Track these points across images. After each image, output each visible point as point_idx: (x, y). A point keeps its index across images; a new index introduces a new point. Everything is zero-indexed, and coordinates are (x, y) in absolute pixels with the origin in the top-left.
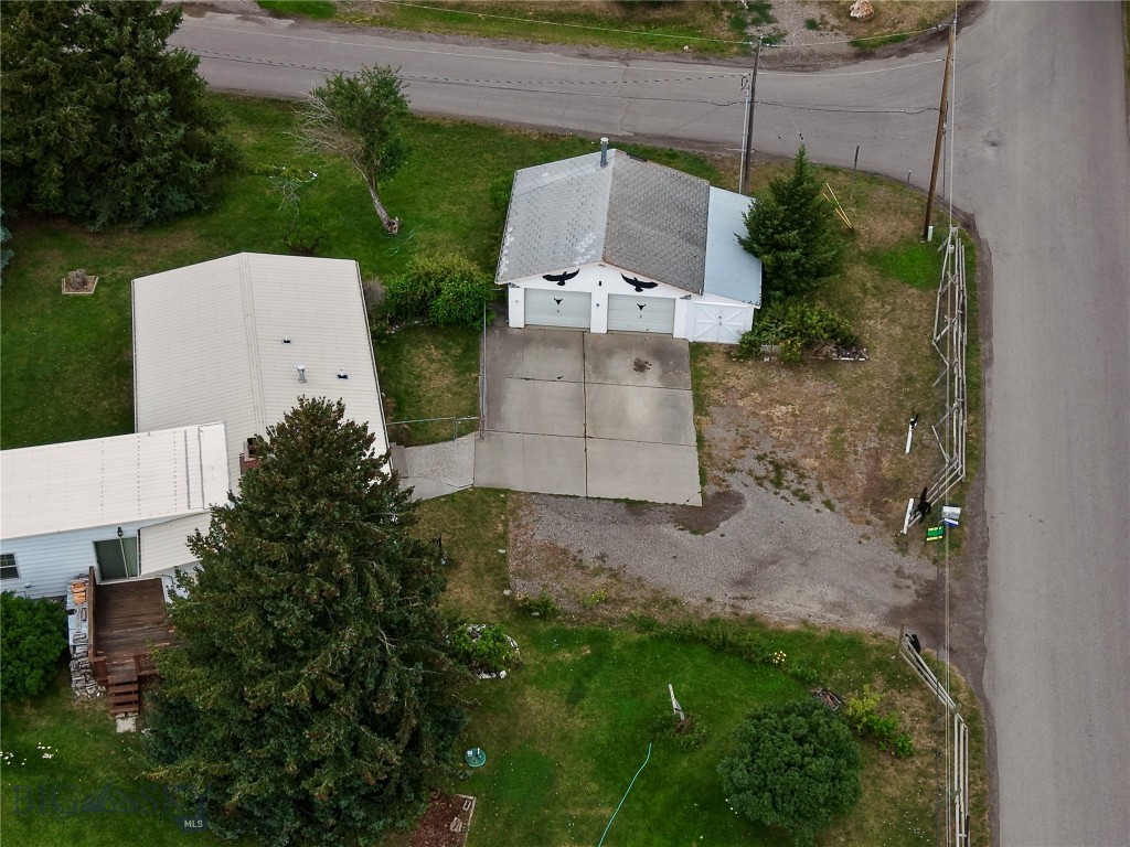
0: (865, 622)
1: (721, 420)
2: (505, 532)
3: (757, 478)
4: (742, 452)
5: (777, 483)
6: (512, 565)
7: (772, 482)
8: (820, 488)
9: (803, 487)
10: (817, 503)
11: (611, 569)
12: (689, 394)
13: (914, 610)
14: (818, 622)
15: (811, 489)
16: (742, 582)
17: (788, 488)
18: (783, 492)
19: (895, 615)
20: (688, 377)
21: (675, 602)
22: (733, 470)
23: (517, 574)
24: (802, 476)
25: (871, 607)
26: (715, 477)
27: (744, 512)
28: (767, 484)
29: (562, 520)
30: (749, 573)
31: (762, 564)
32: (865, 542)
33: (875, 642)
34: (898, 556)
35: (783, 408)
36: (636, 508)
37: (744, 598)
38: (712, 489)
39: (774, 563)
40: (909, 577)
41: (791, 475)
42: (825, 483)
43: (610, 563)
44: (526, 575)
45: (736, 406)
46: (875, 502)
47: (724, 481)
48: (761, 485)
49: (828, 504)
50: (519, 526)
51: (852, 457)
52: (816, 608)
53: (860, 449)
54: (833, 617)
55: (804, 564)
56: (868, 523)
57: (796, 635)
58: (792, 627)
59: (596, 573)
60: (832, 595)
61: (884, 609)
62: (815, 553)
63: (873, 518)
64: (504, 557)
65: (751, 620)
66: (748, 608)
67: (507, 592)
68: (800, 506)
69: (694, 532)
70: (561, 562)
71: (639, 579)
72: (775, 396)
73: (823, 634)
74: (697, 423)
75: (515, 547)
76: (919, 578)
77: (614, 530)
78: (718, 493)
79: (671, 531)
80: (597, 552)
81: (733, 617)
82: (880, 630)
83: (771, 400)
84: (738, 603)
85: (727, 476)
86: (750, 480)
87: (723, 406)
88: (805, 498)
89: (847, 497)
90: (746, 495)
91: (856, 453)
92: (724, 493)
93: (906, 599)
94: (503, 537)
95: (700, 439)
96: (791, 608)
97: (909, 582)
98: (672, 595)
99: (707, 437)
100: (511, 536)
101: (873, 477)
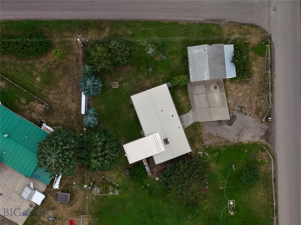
0: (257, 139)
1: (231, 98)
2: (201, 132)
3: (238, 111)
4: (235, 106)
5: (241, 112)
6: (204, 138)
7: (240, 111)
8: (248, 111)
9: (245, 112)
10: (248, 115)
11: (218, 136)
12: (225, 93)
13: (265, 136)
14: (250, 141)
15: (247, 112)
16: (238, 135)
17: (243, 113)
18: (243, 114)
19: (262, 137)
20: (224, 89)
21: (229, 141)
22: (234, 110)
23: (205, 140)
24: (245, 109)
25: (258, 136)
26: (231, 112)
27: (237, 120)
28: (240, 112)
29: (209, 127)
30: (239, 133)
31: (241, 131)
32: (256, 122)
33: (259, 143)
34: (261, 125)
35: (241, 93)
36: (220, 122)
37: (239, 138)
38: (231, 115)
39: (243, 130)
40: (263, 129)
41: (243, 109)
42: (249, 110)
43: (218, 135)
44: (206, 140)
45: (233, 94)
46: (257, 113)
47: (233, 113)
48: (239, 113)
49: (250, 115)
50: (203, 130)
51: (253, 103)
52: (250, 138)
53: (254, 101)
54: (252, 139)
55: (247, 129)
56: (256, 118)
57: (248, 144)
58: (247, 143)
59: (217, 137)
60: (252, 135)
61: (260, 136)
62: (249, 126)
63: (257, 117)
64: (202, 137)
65: (241, 142)
66: (240, 140)
67: (204, 144)
68: (246, 116)
69: (230, 126)
70: (211, 137)
71: (223, 138)
72: (239, 90)
73: (251, 143)
74: (227, 100)
75: (203, 135)
76: (265, 129)
77: (218, 128)
78: (232, 116)
79: (226, 126)
80: (216, 133)
81: (238, 143)
82: (260, 141)
83: (239, 92)
84: (238, 139)
85: (233, 112)
86: (237, 112)
87: (231, 95)
88: (246, 114)
89: (252, 113)
90: (237, 116)
91: (253, 102)
92: (234, 116)
93: (263, 134)
94: (201, 133)
95: (228, 104)
96: (246, 139)
97: (263, 130)
98: (228, 140)
99: (229, 103)
100: (202, 132)
101: (257, 107)
